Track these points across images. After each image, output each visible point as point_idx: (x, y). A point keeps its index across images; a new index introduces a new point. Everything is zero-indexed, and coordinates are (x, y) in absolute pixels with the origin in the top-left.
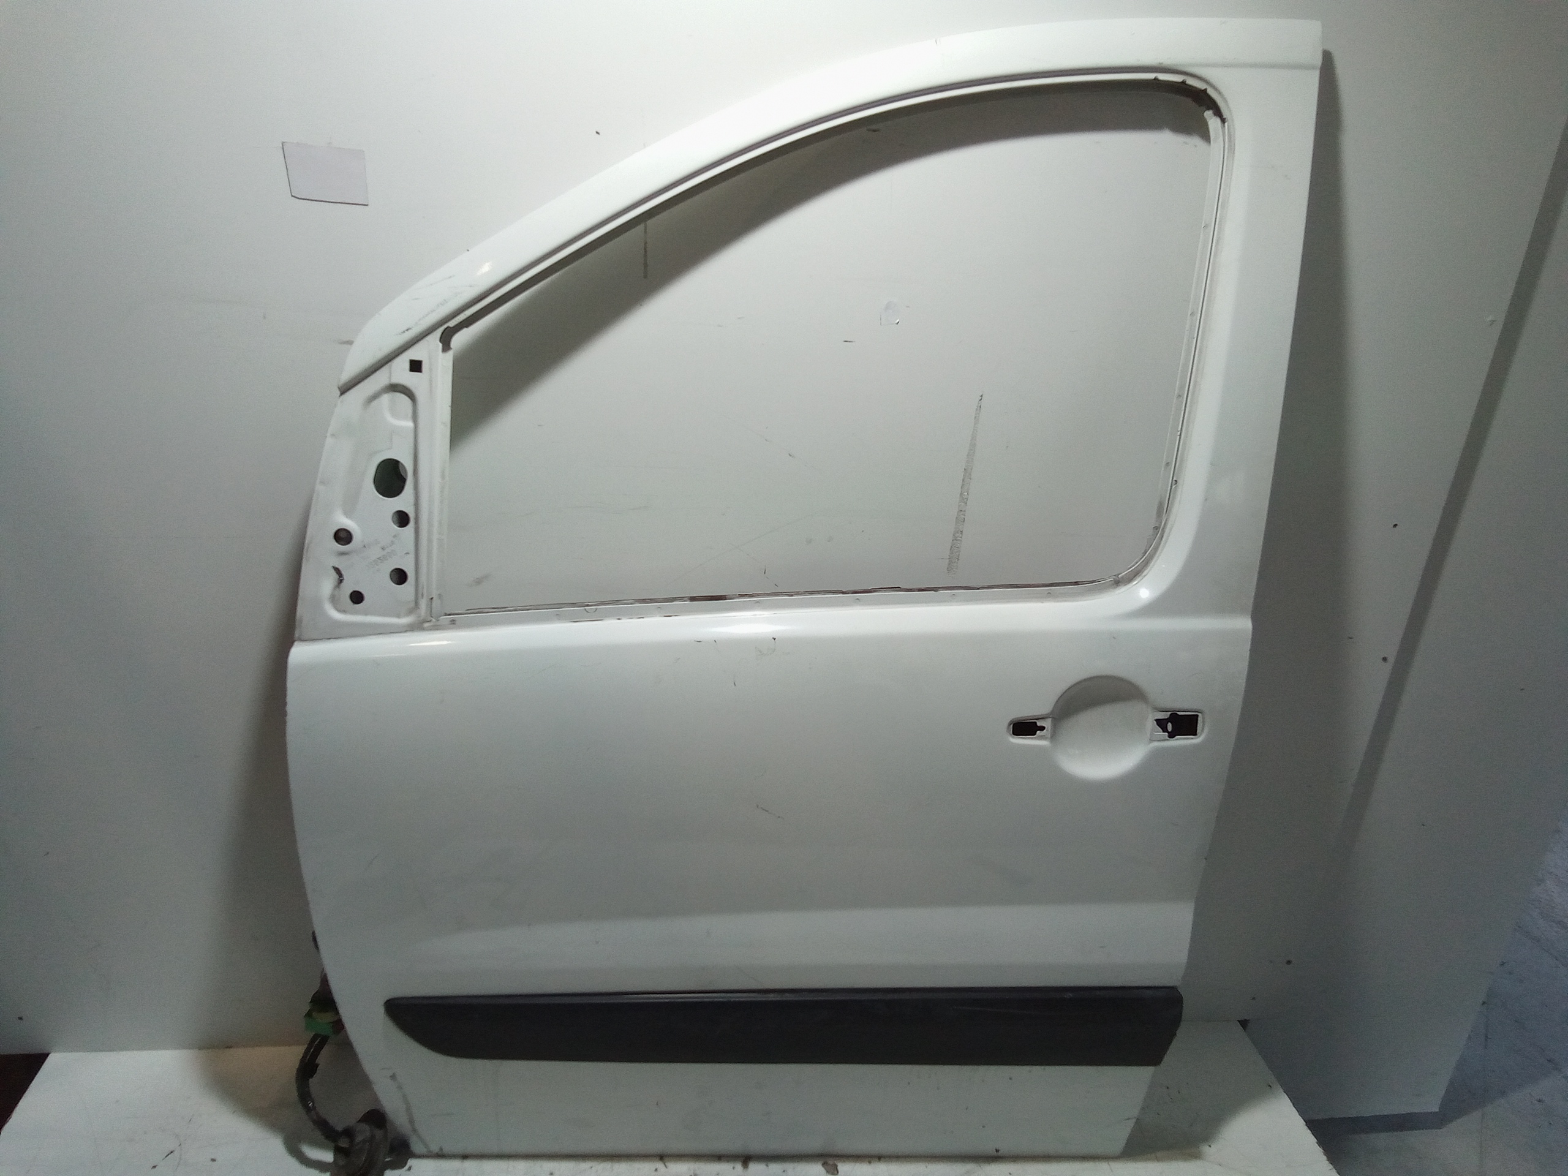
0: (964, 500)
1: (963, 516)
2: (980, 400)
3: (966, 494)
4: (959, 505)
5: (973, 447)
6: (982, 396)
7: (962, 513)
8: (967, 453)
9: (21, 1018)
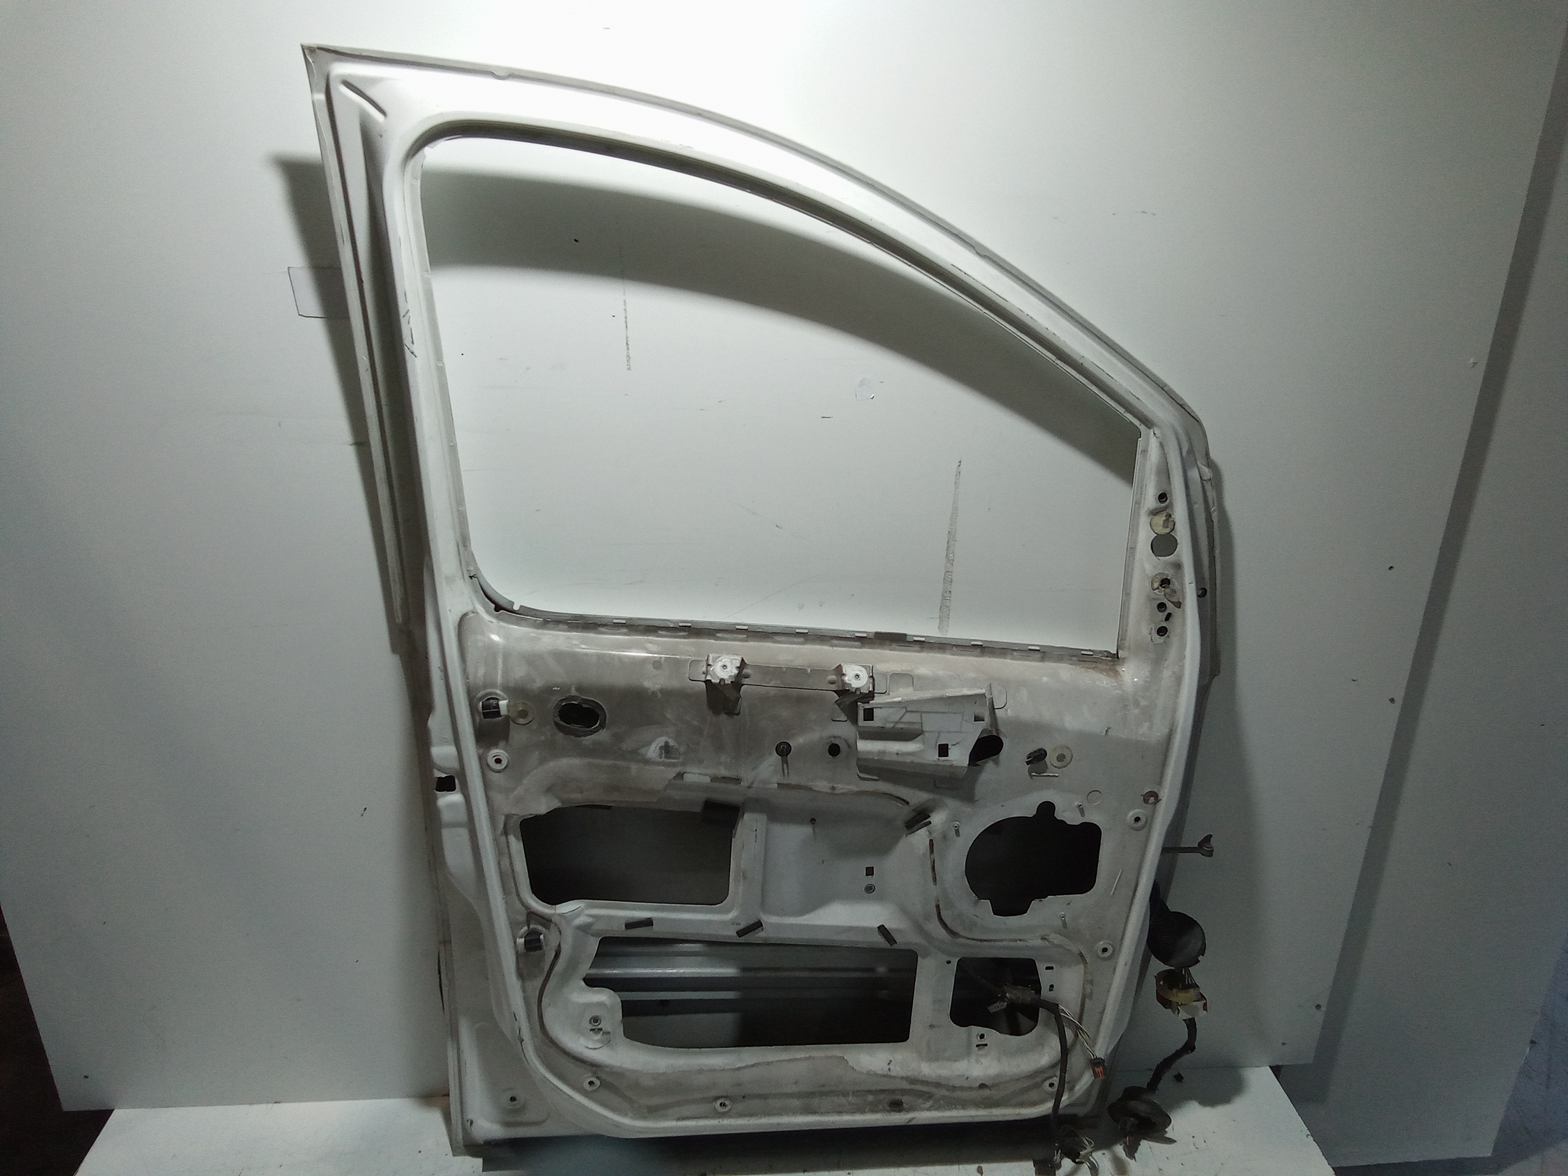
0: (950, 561)
1: (950, 577)
2: (959, 466)
3: (952, 555)
4: (946, 567)
5: (955, 509)
6: (960, 462)
7: (949, 574)
8: (950, 517)
9: (86, 1077)
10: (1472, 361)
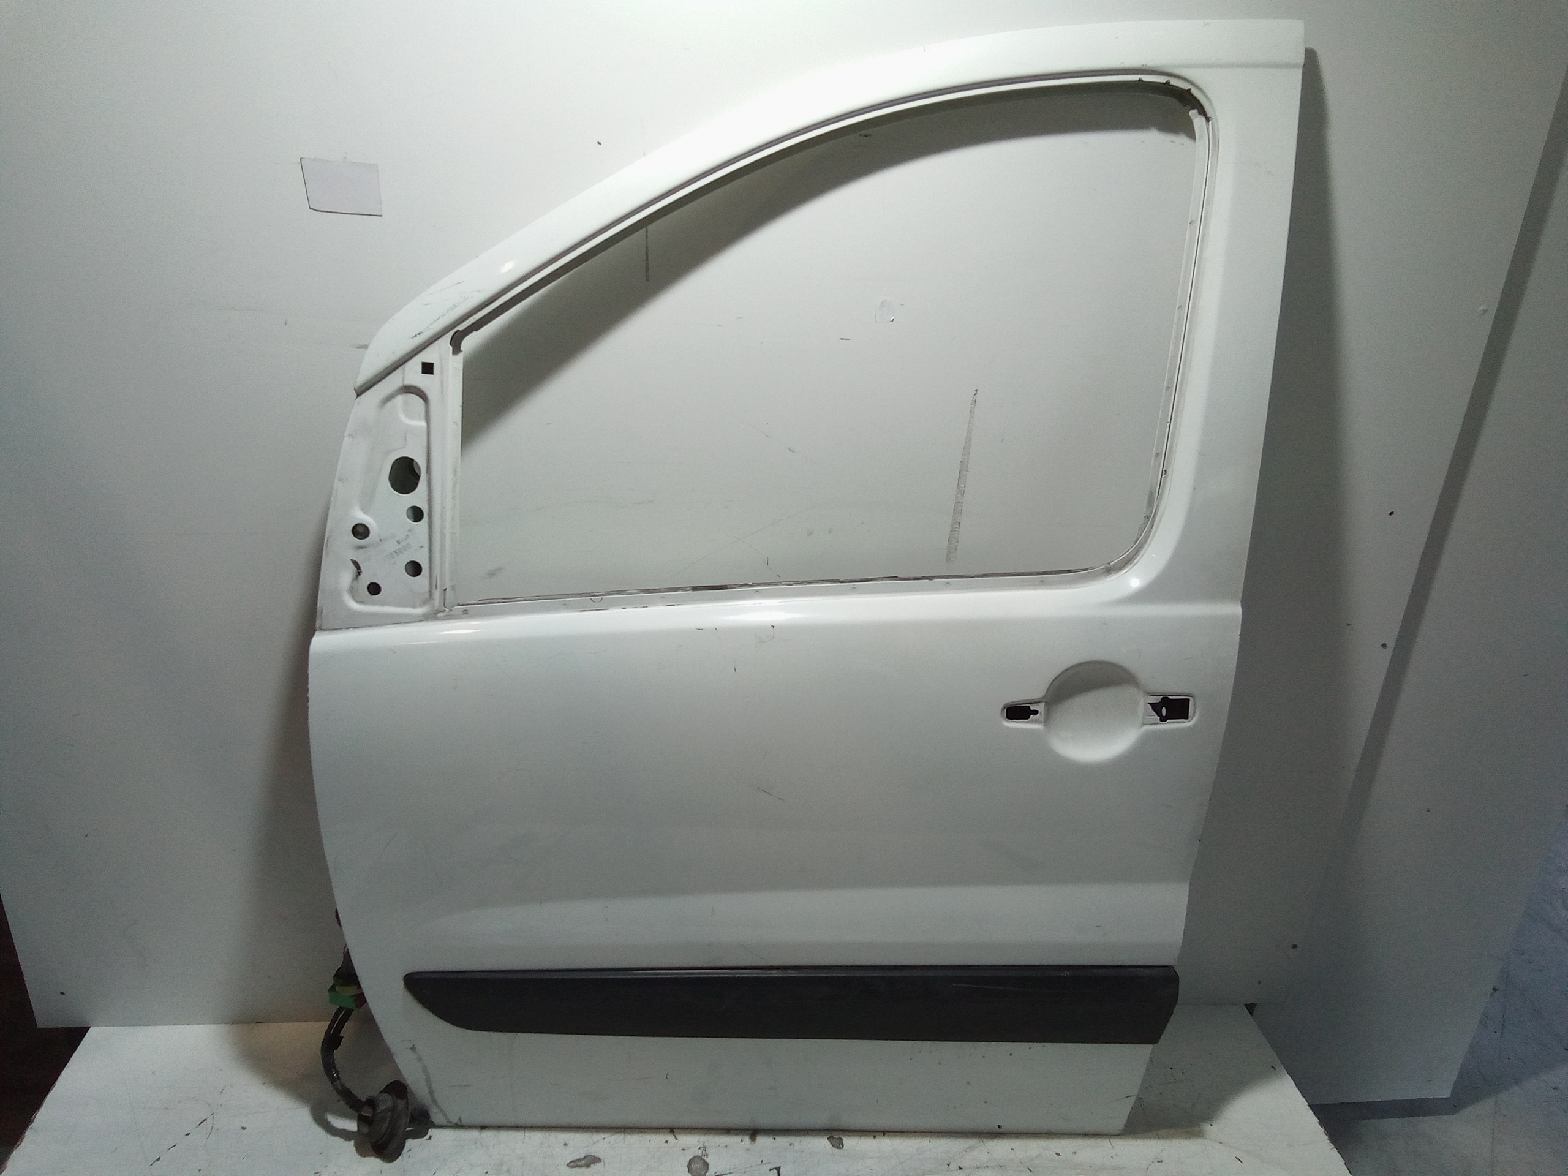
0: (961, 491)
1: (960, 508)
2: (975, 395)
3: (963, 486)
4: (956, 498)
5: (969, 439)
6: (976, 390)
7: (959, 504)
8: (963, 446)
9: (62, 993)
10: (1482, 308)
